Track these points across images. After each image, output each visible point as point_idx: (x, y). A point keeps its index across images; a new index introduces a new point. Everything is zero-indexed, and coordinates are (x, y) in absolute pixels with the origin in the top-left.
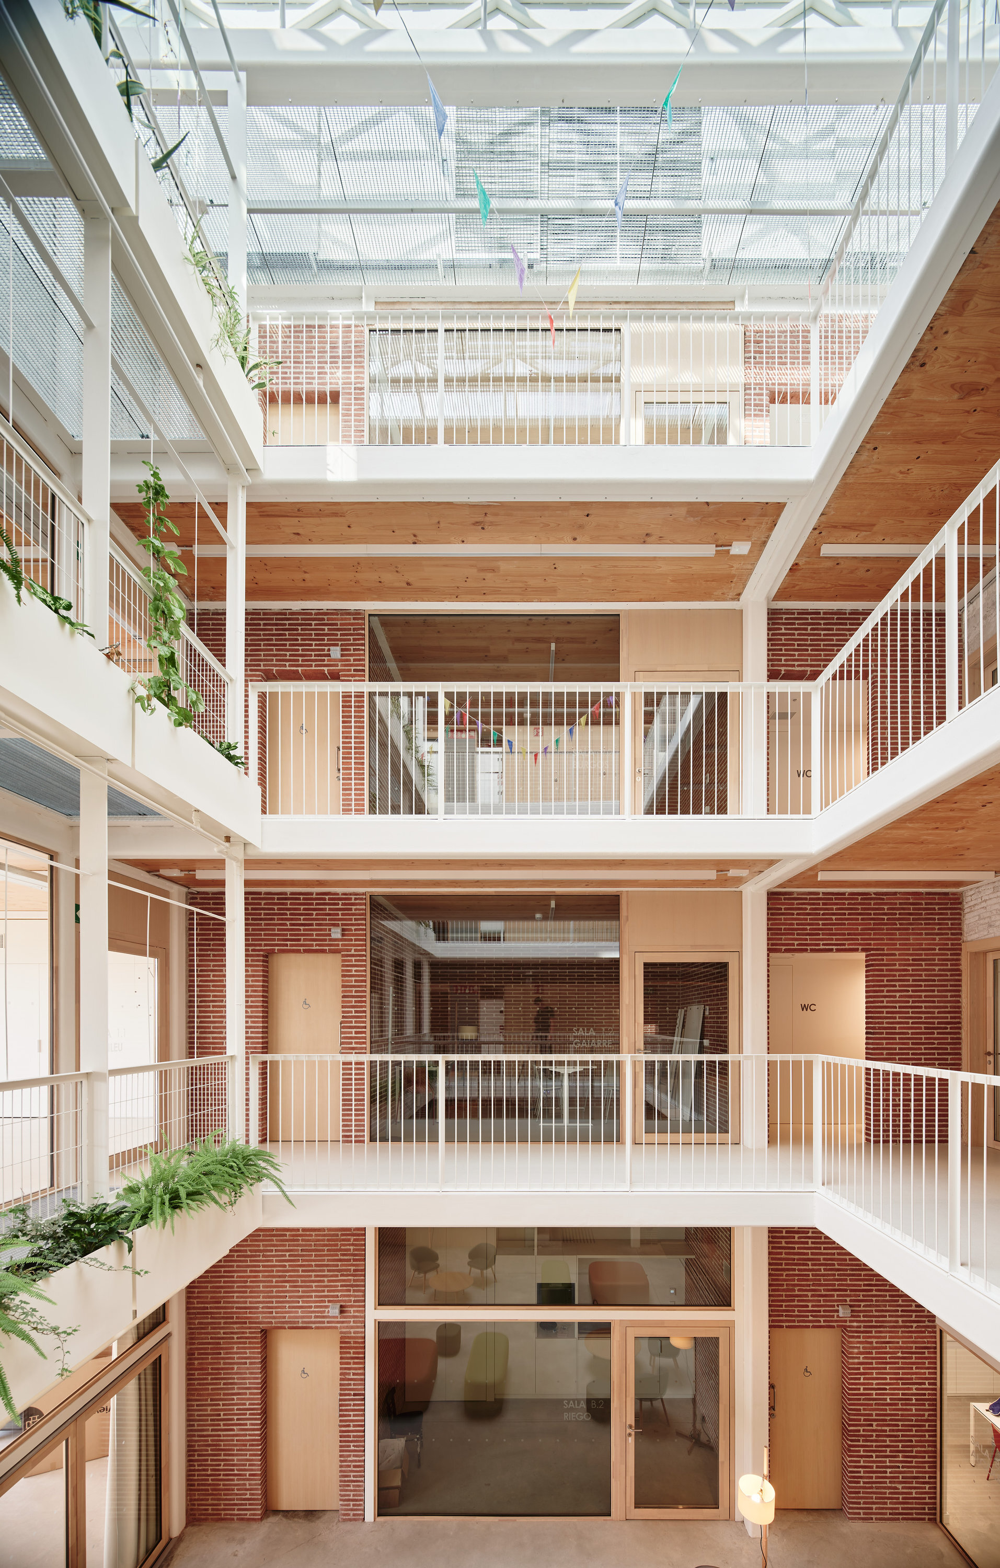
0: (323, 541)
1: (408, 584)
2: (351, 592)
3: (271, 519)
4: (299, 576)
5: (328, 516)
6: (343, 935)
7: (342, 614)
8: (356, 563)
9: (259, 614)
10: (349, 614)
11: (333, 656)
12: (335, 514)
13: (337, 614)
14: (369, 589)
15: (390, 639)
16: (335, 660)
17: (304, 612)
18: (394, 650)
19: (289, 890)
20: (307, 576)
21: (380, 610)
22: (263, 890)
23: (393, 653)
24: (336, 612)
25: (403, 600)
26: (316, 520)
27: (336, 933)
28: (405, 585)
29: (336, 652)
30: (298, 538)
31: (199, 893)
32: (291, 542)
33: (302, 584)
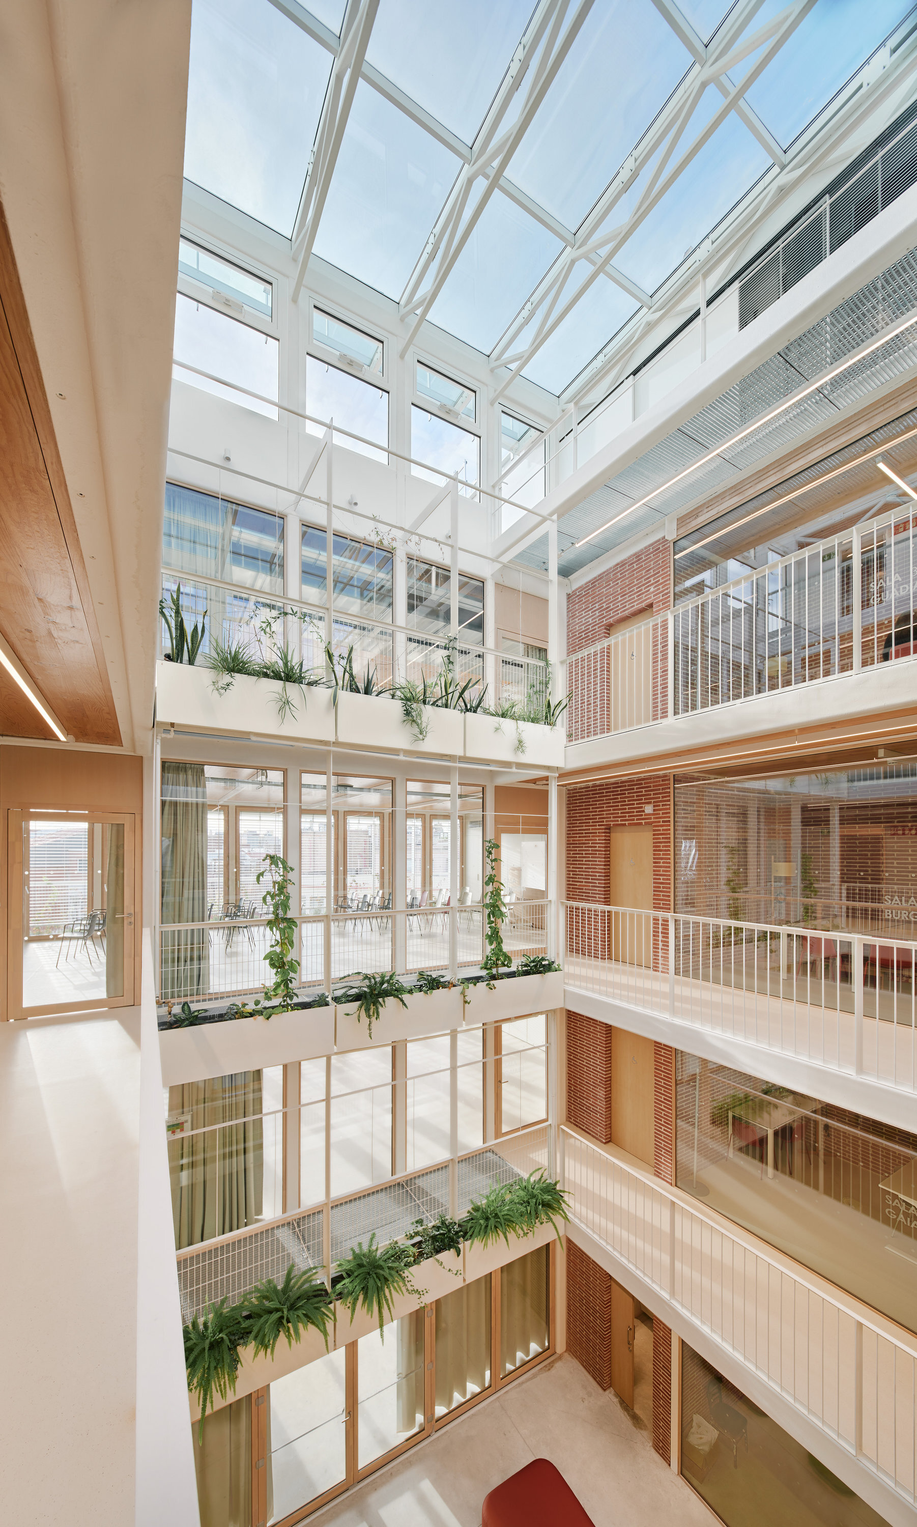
7: (654, 778)
11: (648, 812)
13: (651, 779)
29: (650, 808)
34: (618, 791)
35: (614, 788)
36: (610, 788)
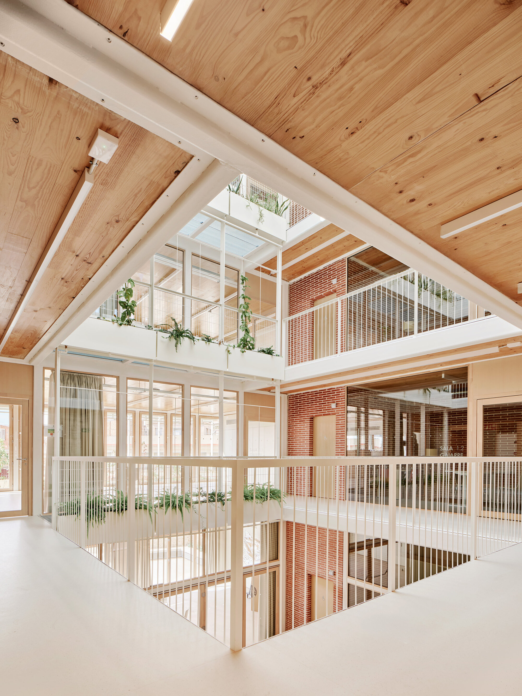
0: (315, 246)
1: (355, 241)
2: (337, 254)
3: (296, 249)
4: (316, 259)
5: (312, 239)
6: (337, 406)
7: (337, 263)
8: (332, 246)
9: (310, 276)
10: (340, 262)
11: (334, 284)
12: (314, 238)
13: (336, 264)
14: (342, 250)
15: (364, 260)
16: (335, 285)
17: (325, 268)
18: (368, 263)
19: (318, 389)
20: (318, 258)
21: (351, 254)
22: (310, 391)
23: (369, 264)
24: (335, 263)
25: (358, 247)
26: (310, 242)
27: (333, 406)
28: (355, 242)
29: (334, 281)
30: (307, 249)
31: (291, 395)
32: (306, 252)
33: (319, 261)
34: (318, 277)
35: (316, 276)
36: (314, 276)
